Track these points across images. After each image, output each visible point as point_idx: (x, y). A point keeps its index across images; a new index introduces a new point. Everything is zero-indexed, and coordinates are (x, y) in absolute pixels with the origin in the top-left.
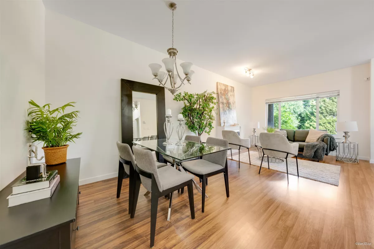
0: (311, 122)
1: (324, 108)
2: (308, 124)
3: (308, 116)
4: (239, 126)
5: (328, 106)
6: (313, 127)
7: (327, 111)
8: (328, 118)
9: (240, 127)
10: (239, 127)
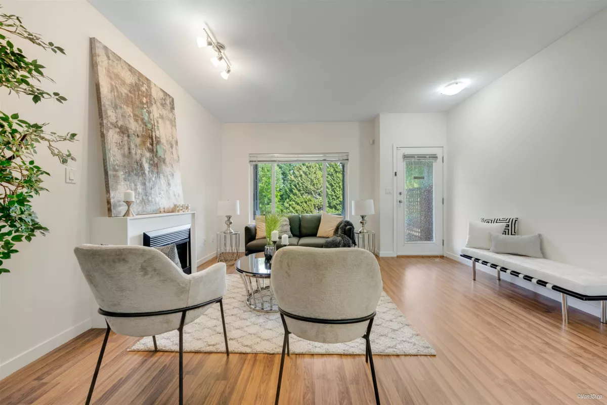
0: (290, 201)
1: (301, 185)
2: (287, 203)
3: (287, 194)
4: (190, 212)
5: (304, 182)
6: (292, 207)
7: (303, 188)
8: (304, 197)
9: (193, 214)
10: (190, 215)
